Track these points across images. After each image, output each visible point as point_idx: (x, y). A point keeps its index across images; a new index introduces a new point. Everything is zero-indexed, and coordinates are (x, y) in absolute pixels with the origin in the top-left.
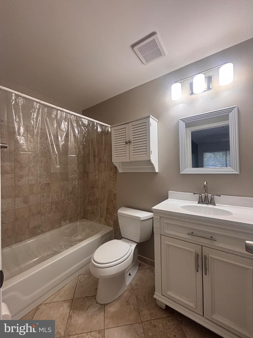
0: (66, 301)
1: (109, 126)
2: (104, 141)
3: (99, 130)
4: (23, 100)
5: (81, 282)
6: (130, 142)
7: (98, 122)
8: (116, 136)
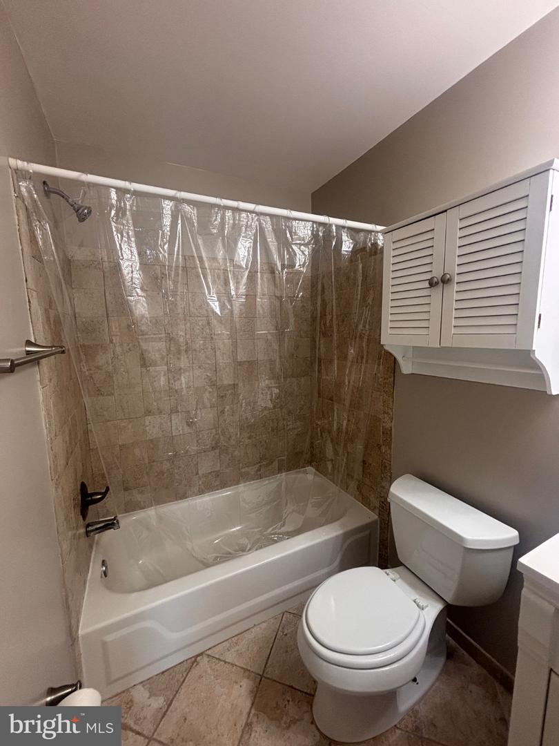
0: (247, 673)
1: (379, 228)
2: (360, 279)
3: (347, 246)
4: (137, 202)
5: (286, 635)
6: (445, 281)
7: (341, 222)
8: (397, 252)
